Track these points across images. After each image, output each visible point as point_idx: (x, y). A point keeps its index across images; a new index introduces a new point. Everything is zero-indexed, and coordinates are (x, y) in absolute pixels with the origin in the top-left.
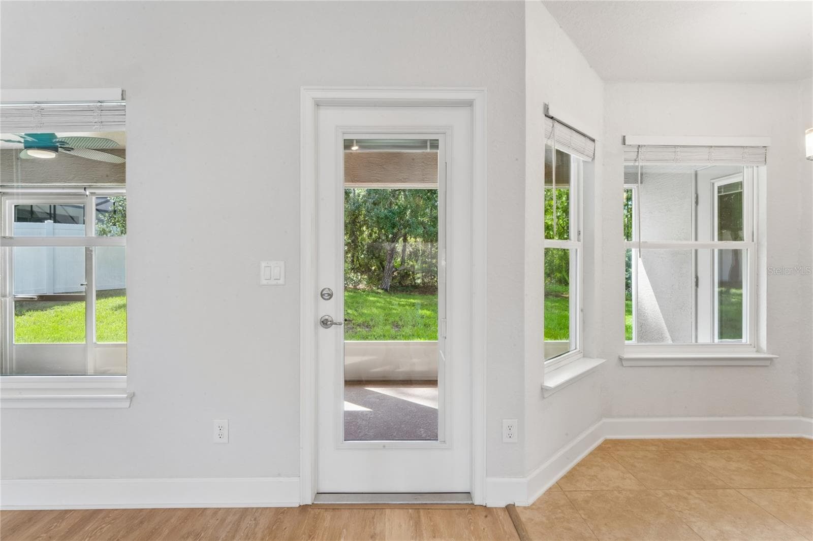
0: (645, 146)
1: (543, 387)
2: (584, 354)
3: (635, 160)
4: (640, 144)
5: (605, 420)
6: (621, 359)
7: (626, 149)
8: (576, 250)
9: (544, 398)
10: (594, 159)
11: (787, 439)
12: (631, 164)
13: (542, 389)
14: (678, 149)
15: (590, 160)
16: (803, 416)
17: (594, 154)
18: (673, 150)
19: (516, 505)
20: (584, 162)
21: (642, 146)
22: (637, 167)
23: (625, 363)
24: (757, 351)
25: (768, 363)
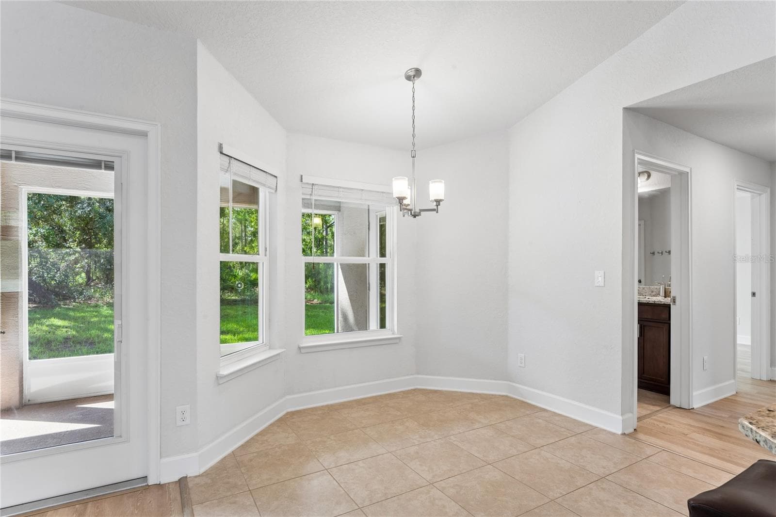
0: (317, 185)
1: (218, 375)
2: (270, 347)
3: (311, 195)
4: (314, 183)
5: (288, 397)
6: (300, 348)
7: (304, 186)
8: (263, 263)
9: (220, 384)
10: (276, 191)
11: (408, 390)
12: (308, 197)
13: (217, 377)
14: (341, 190)
15: (274, 192)
16: (418, 374)
17: (276, 187)
18: (337, 189)
19: (188, 477)
20: (269, 192)
21: (315, 184)
22: (310, 199)
23: (303, 351)
24: (393, 334)
25: (397, 341)
